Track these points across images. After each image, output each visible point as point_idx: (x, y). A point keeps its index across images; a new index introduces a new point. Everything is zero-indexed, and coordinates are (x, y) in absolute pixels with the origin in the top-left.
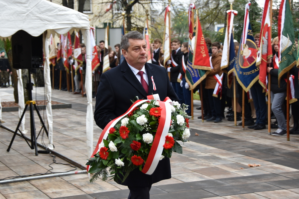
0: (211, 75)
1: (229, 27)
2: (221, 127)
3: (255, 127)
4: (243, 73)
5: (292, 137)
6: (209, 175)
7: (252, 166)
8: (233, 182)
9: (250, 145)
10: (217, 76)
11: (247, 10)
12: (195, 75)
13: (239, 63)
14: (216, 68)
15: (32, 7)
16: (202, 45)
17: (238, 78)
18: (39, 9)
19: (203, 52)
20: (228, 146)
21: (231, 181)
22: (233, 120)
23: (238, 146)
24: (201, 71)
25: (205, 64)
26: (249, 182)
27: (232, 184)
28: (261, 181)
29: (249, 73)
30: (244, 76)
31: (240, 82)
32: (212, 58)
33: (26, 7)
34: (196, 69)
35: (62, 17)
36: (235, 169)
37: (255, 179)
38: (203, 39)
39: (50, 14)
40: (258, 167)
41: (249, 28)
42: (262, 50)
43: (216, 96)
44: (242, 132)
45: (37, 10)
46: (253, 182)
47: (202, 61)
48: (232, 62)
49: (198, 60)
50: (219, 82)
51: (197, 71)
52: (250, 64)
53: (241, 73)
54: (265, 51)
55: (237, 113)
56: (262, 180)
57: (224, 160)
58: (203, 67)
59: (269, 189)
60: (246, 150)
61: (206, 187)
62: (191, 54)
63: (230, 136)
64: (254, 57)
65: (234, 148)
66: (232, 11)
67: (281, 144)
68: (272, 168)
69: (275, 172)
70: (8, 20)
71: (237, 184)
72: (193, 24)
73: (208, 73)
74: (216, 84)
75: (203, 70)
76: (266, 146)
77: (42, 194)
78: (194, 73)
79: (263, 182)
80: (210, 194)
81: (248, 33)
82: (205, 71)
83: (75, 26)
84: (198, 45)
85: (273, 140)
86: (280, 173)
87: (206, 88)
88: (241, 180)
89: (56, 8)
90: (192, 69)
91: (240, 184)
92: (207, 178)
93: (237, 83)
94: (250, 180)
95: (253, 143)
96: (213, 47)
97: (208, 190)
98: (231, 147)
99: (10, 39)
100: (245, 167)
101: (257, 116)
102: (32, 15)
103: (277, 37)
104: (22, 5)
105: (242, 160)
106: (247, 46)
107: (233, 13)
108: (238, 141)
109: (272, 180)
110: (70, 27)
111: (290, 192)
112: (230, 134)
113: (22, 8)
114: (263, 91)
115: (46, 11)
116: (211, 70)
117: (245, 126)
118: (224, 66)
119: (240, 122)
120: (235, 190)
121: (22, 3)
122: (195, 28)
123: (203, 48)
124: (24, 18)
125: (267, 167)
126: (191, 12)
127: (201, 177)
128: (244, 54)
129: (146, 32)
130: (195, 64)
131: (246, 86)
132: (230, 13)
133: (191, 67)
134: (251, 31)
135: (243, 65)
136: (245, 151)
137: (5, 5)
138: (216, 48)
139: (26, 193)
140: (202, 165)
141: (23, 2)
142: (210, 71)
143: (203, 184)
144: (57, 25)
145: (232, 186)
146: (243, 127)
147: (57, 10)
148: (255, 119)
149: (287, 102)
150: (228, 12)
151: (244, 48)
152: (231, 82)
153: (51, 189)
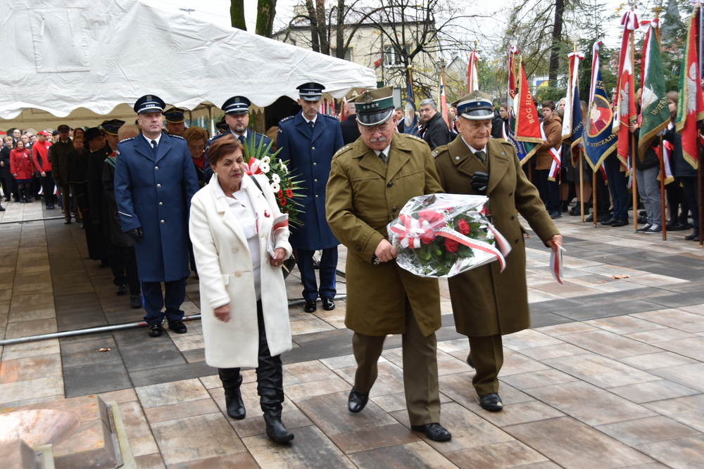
0: (544, 150)
1: (572, 77)
2: (562, 225)
3: (613, 222)
4: (590, 145)
5: (670, 234)
6: (557, 293)
7: (618, 278)
8: (594, 301)
9: (609, 248)
10: (553, 150)
11: (596, 51)
12: (519, 150)
13: (587, 131)
14: (551, 139)
15: (297, 62)
16: (528, 106)
17: (585, 154)
18: (307, 64)
19: (530, 116)
20: (577, 250)
21: (590, 299)
22: (579, 214)
23: (591, 251)
24: (528, 145)
25: (533, 135)
26: (617, 300)
27: (592, 304)
28: (635, 299)
29: (597, 144)
30: (592, 148)
31: (587, 158)
32: (544, 125)
33: (289, 63)
34: (520, 142)
35: (339, 73)
36: (594, 283)
37: (626, 296)
38: (529, 97)
39: (322, 71)
40: (627, 279)
41: (599, 78)
42: (620, 109)
43: (554, 180)
44: (594, 230)
45: (305, 66)
46: (624, 299)
47: (529, 130)
48: (576, 129)
49: (522, 128)
50: (556, 159)
51: (522, 145)
52: (599, 131)
53: (588, 144)
54: (625, 111)
55: (585, 204)
56: (635, 297)
57: (575, 270)
58: (530, 138)
59: (649, 309)
60: (605, 255)
61: (556, 309)
62: (513, 120)
63: (578, 237)
64: (604, 121)
65: (586, 254)
66: (576, 54)
67: (654, 245)
68: (648, 279)
69: (653, 284)
70: (267, 84)
71: (600, 303)
72: (515, 76)
73: (538, 147)
74: (552, 162)
75: (529, 143)
76: (633, 248)
77: (324, 323)
78: (518, 148)
79: (638, 300)
80: (564, 319)
81: (597, 85)
82: (534, 144)
83: (356, 86)
84: (523, 106)
85: (642, 239)
86: (662, 286)
87: (537, 168)
88: (606, 298)
89: (330, 62)
90: (515, 142)
91: (605, 303)
92: (554, 297)
93: (584, 157)
94: (619, 297)
95: (614, 246)
96: (544, 109)
97: (559, 314)
98: (582, 252)
99: (262, 111)
100: (608, 280)
101: (614, 205)
102: (297, 74)
103: (640, 89)
104: (285, 60)
105: (602, 270)
106: (595, 104)
107: (578, 56)
108: (591, 243)
109: (651, 296)
110: (349, 87)
111: (681, 312)
112: (577, 234)
113: (285, 65)
114: (622, 170)
115: (316, 67)
116: (543, 143)
117: (598, 221)
118: (566, 136)
119: (588, 216)
120: (599, 312)
121: (284, 58)
122: (518, 82)
123: (529, 111)
124: (287, 79)
125: (640, 278)
126: (511, 58)
127: (545, 296)
128: (592, 117)
129: (441, 92)
130: (519, 135)
131: (595, 162)
132: (573, 57)
133: (513, 139)
134: (601, 82)
135: (591, 134)
136: (603, 257)
137: (263, 63)
138: (548, 109)
139: (302, 322)
140: (544, 279)
141: (286, 57)
142: (540, 144)
143: (550, 305)
144: (332, 85)
145: (594, 306)
146: (595, 223)
147: (331, 64)
148: (611, 211)
149: (662, 183)
150: (569, 55)
151: (591, 108)
152: (576, 159)
153: (334, 316)
